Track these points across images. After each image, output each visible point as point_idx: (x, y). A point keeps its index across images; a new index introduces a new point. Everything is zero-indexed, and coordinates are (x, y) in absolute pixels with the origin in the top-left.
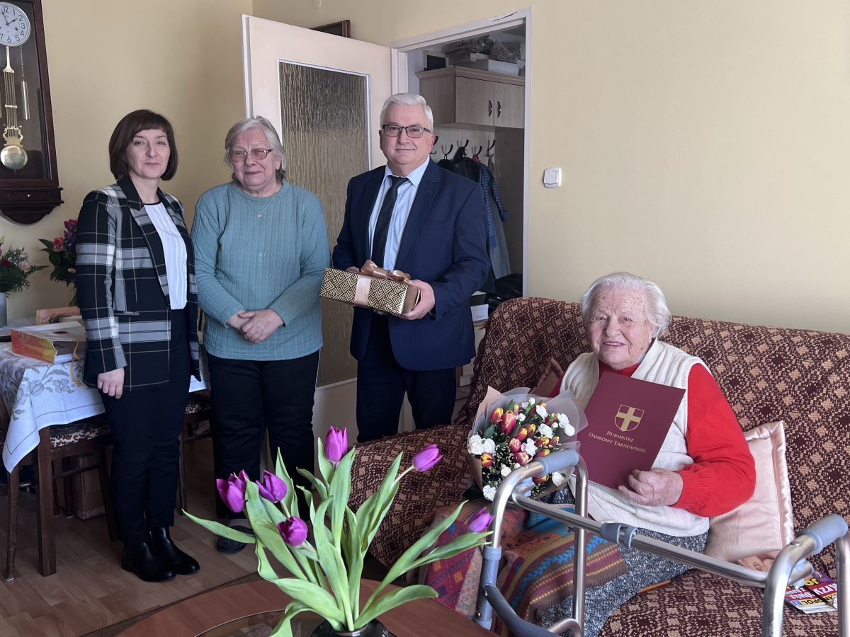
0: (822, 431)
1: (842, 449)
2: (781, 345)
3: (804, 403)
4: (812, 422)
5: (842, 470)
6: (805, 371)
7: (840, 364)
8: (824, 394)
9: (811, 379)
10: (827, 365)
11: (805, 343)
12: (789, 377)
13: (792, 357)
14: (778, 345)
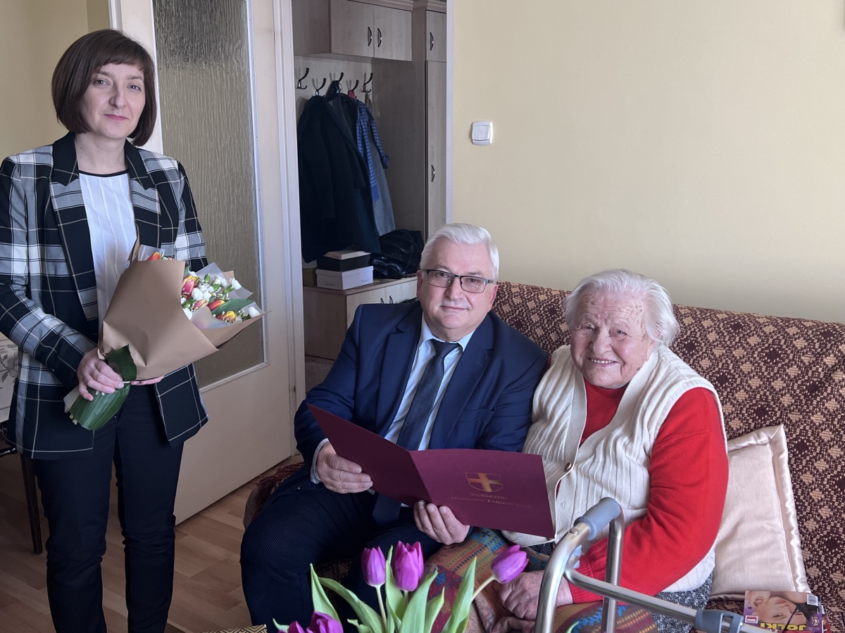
0: (826, 435)
2: (775, 337)
3: (806, 404)
4: (815, 424)
6: (805, 368)
10: (830, 360)
11: (802, 336)
13: (789, 352)
14: (772, 337)
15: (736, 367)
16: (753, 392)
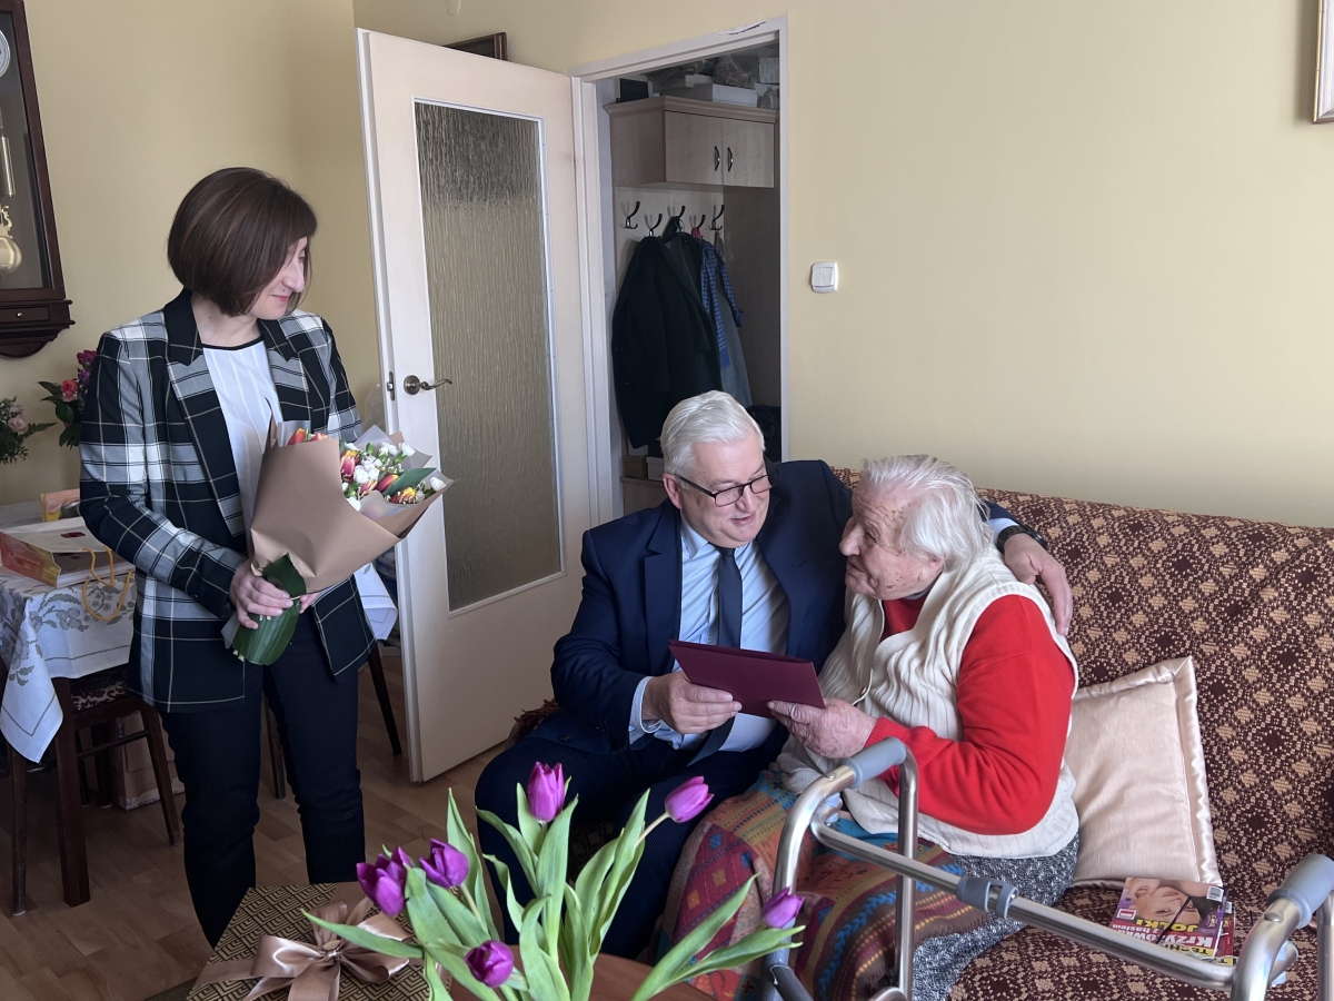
0: (1252, 674)
1: (1284, 701)
2: (1186, 541)
3: (1224, 631)
4: (1236, 659)
5: (1283, 732)
6: (1225, 582)
7: (1278, 573)
8: (1254, 619)
9: (1233, 595)
10: (1258, 573)
11: (1223, 539)
12: (1200, 591)
13: (1204, 561)
14: (1182, 540)
15: (1133, 580)
16: (1154, 614)
